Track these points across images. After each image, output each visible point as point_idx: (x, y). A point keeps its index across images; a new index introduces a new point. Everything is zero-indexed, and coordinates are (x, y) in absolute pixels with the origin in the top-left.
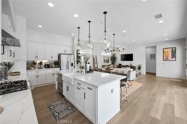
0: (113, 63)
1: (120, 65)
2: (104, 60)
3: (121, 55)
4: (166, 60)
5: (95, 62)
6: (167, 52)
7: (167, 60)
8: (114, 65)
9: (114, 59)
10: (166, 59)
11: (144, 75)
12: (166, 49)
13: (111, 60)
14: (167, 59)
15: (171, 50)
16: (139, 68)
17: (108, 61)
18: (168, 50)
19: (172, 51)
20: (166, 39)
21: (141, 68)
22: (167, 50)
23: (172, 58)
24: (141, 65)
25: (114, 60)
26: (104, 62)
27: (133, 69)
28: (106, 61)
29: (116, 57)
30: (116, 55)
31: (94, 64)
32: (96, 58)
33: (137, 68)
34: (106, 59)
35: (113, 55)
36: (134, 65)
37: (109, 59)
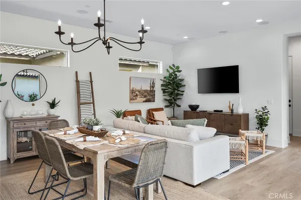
0: (172, 103)
1: (194, 108)
2: (132, 91)
3: (199, 71)
5: (85, 96)
11: (278, 150)
13: (164, 91)
16: (262, 122)
17: (149, 96)
21: (269, 122)
24: (269, 108)
25: (174, 89)
26: (131, 99)
27: (214, 130)
28: (139, 96)
29: (182, 80)
30: (180, 71)
31: (79, 107)
32: (91, 82)
33: (253, 122)
34: (138, 88)
35: (171, 71)
36: (240, 110)
37: (153, 87)
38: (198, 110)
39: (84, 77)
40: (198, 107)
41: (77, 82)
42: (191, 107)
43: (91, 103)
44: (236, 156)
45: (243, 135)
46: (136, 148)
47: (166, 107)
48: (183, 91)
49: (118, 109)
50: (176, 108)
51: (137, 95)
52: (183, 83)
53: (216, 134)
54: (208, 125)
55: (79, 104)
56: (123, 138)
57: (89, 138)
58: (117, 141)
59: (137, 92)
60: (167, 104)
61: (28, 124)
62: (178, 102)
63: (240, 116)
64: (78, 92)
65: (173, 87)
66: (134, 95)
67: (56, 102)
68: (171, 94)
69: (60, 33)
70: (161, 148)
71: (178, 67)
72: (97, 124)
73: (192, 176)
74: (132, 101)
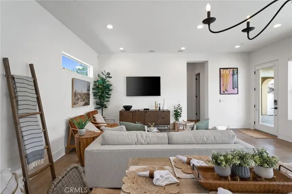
0: (101, 105)
1: (128, 108)
2: (75, 94)
7: (226, 92)
8: (104, 109)
9: (102, 90)
10: (224, 90)
17: (86, 99)
18: (227, 71)
19: (233, 75)
23: (233, 88)
28: (80, 100)
30: (110, 77)
31: (16, 124)
34: (79, 91)
37: (89, 90)
40: (131, 107)
41: (10, 77)
43: (36, 114)
48: (110, 95)
51: (78, 99)
59: (78, 96)
64: (13, 96)
66: (76, 98)
71: (108, 74)
74: (74, 106)
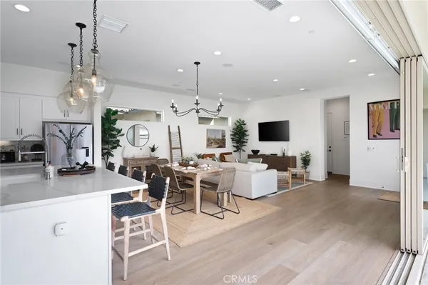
0: (239, 148)
1: (255, 152)
2: (208, 140)
4: (374, 136)
5: (175, 143)
6: (377, 115)
10: (374, 134)
12: (375, 105)
13: (233, 140)
14: (379, 134)
15: (388, 107)
16: (306, 161)
17: (221, 143)
18: (381, 106)
19: (391, 110)
20: (370, 75)
21: (310, 162)
22: (377, 107)
23: (392, 130)
24: (311, 152)
25: (241, 138)
26: (208, 146)
27: (266, 166)
28: (214, 143)
29: (246, 131)
30: (245, 124)
31: (171, 152)
32: (179, 133)
33: (299, 163)
34: (213, 137)
35: (238, 124)
36: (290, 154)
37: (224, 136)
38: (259, 154)
39: (174, 130)
40: (258, 151)
41: (170, 133)
42: (253, 151)
43: (179, 148)
44: (282, 184)
45: (290, 171)
46: (217, 174)
47: (234, 151)
48: (247, 140)
49: (199, 153)
50: (242, 152)
51: (212, 143)
52: (247, 133)
53: (267, 169)
54: (262, 163)
55: (171, 149)
56: (209, 168)
57: (188, 168)
58: (205, 169)
59: (212, 141)
60: (235, 149)
61: (139, 162)
62: (243, 148)
63: (288, 158)
64: (170, 141)
65: (239, 136)
66: (210, 143)
67: (155, 147)
68: (238, 142)
69: (173, 107)
70: (232, 171)
71: (243, 121)
72: (192, 160)
73: (251, 194)
